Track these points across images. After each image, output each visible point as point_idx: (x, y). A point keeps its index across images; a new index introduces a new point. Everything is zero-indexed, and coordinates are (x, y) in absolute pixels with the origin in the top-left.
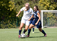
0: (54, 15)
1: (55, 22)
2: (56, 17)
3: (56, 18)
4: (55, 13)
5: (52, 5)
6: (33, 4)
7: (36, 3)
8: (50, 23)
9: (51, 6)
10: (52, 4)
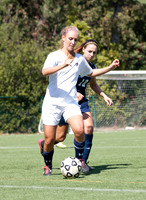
0: (111, 88)
1: (116, 109)
2: (118, 94)
3: (118, 97)
4: (114, 79)
5: (104, 52)
6: (39, 51)
7: (49, 45)
8: (100, 116)
9: (101, 58)
10: (105, 48)
